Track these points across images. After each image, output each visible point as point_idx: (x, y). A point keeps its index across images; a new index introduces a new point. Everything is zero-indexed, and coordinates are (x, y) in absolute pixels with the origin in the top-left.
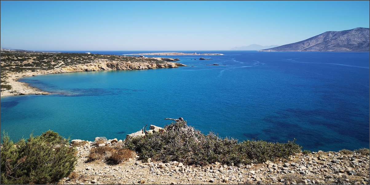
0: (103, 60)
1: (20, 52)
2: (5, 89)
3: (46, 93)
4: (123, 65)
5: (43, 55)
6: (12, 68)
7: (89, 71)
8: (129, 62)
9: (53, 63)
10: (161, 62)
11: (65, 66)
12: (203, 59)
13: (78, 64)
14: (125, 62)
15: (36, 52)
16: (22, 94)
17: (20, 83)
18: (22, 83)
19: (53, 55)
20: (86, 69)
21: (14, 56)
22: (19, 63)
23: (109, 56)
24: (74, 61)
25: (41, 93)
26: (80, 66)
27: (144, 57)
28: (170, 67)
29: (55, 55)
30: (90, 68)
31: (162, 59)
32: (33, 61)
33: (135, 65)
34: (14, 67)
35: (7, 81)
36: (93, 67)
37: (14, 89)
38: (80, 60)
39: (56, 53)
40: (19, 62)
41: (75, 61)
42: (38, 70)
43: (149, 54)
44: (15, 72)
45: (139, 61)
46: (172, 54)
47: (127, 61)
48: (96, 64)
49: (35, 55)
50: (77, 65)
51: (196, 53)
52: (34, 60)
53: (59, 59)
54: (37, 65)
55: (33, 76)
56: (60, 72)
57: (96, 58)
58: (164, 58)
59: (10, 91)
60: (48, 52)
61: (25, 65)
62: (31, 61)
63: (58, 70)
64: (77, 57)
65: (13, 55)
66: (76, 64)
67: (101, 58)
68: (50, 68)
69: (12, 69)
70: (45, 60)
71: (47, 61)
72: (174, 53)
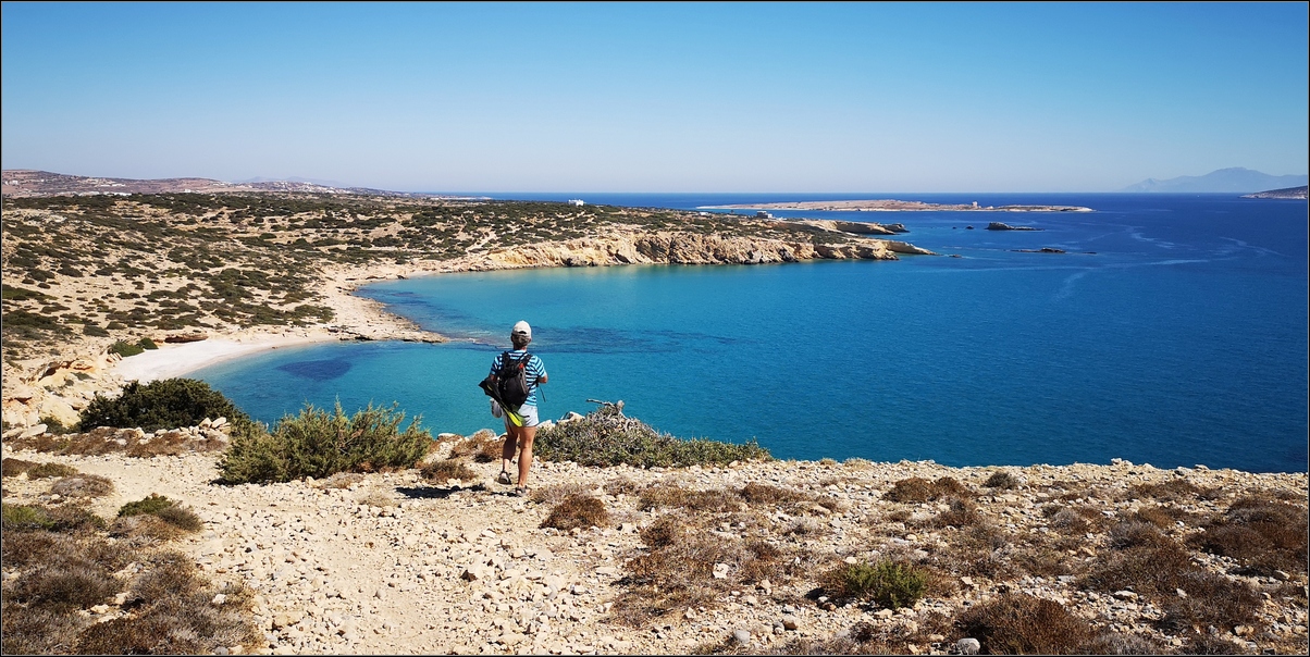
0: (624, 226)
1: (364, 196)
2: (315, 319)
3: (436, 337)
4: (694, 248)
5: (434, 208)
6: (337, 250)
7: (577, 266)
8: (716, 237)
9: (462, 236)
10: (832, 237)
11: (501, 246)
12: (1004, 228)
13: (541, 241)
14: (698, 237)
15: (414, 197)
16: (362, 338)
17: (359, 301)
18: (365, 303)
19: (465, 208)
20: (566, 258)
21: (344, 210)
22: (360, 234)
23: (644, 215)
24: (528, 230)
25: (419, 335)
26: (546, 247)
27: (770, 216)
28: (867, 255)
29: (470, 209)
30: (580, 255)
31: (839, 226)
32: (403, 228)
33: (737, 246)
34: (344, 247)
35: (322, 293)
36: (590, 251)
37: (339, 320)
38: (549, 226)
39: (474, 201)
40: (361, 230)
41: (531, 230)
42: (416, 260)
43: (794, 204)
44: (345, 265)
45: (753, 234)
46: (879, 206)
47: (709, 234)
48: (599, 242)
49: (409, 209)
50: (539, 244)
51: (975, 204)
52: (405, 223)
53: (481, 224)
54: (415, 241)
55: (400, 277)
56: (482, 266)
57: (603, 220)
58: (845, 222)
59: (329, 325)
60: (449, 195)
61: (378, 242)
62: (394, 229)
63: (477, 260)
64: (540, 218)
65: (343, 207)
66: (534, 241)
67: (620, 219)
68: (452, 254)
69: (338, 255)
70: (439, 226)
71: (443, 229)
72: (888, 202)
